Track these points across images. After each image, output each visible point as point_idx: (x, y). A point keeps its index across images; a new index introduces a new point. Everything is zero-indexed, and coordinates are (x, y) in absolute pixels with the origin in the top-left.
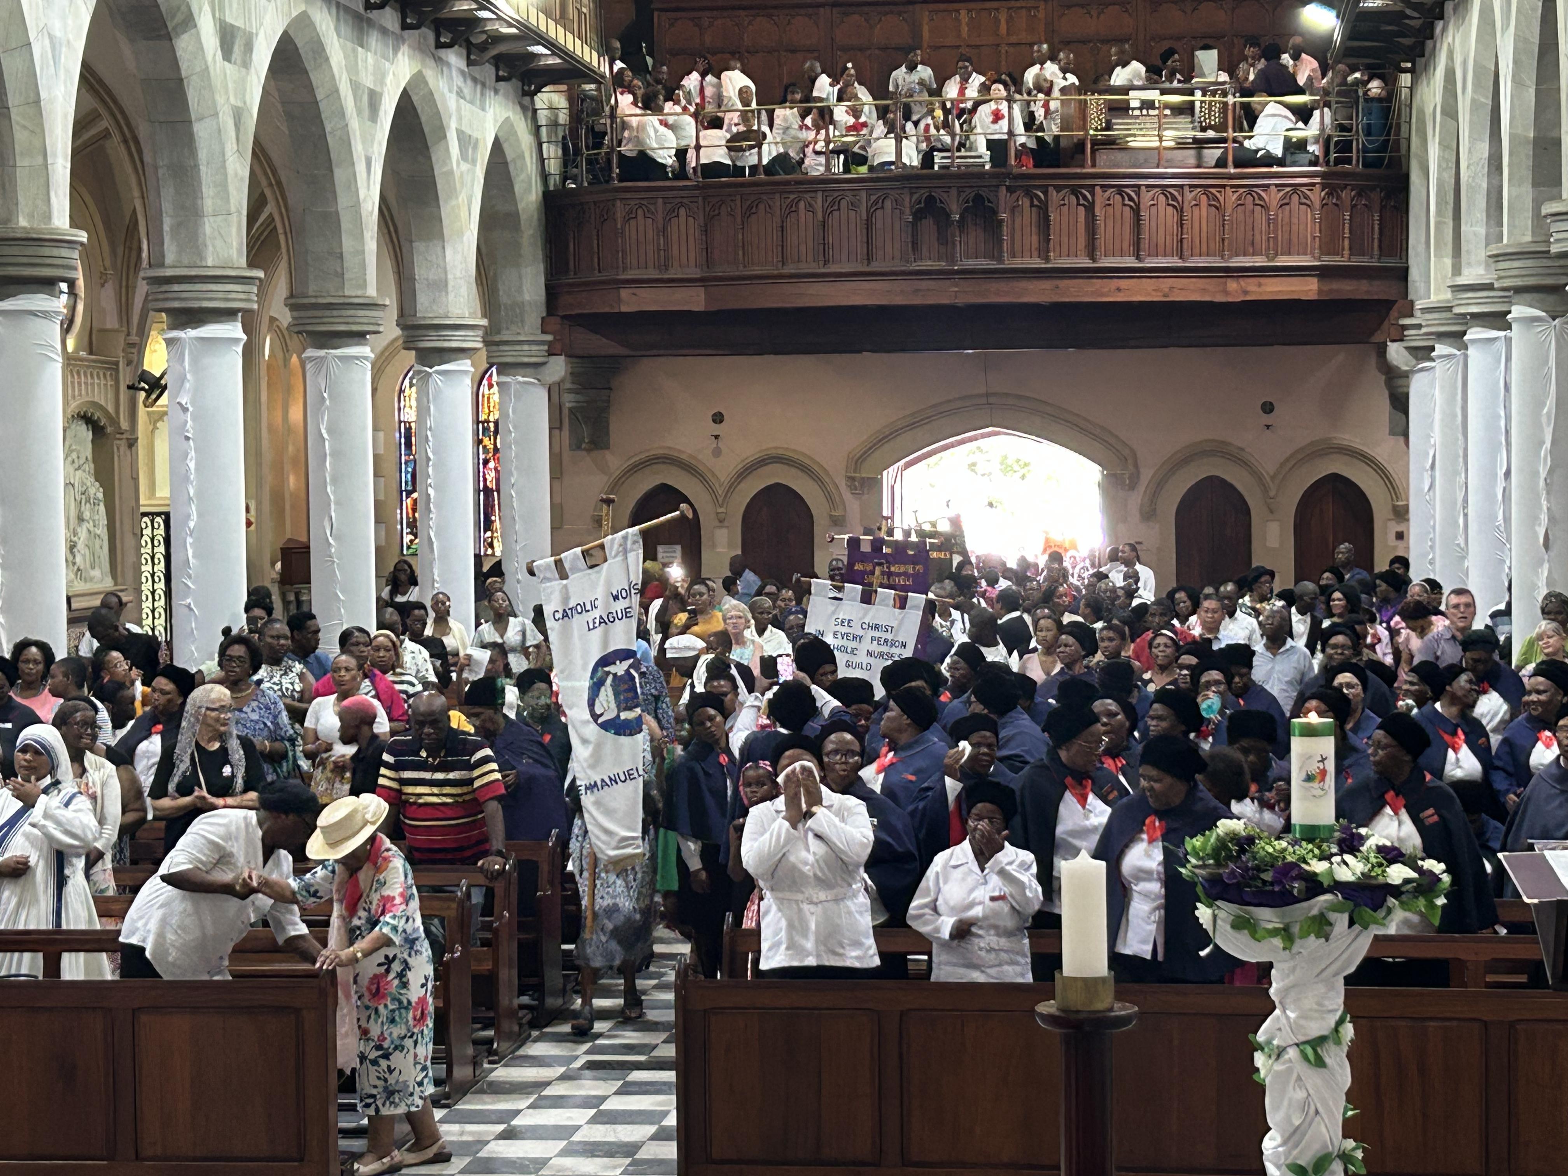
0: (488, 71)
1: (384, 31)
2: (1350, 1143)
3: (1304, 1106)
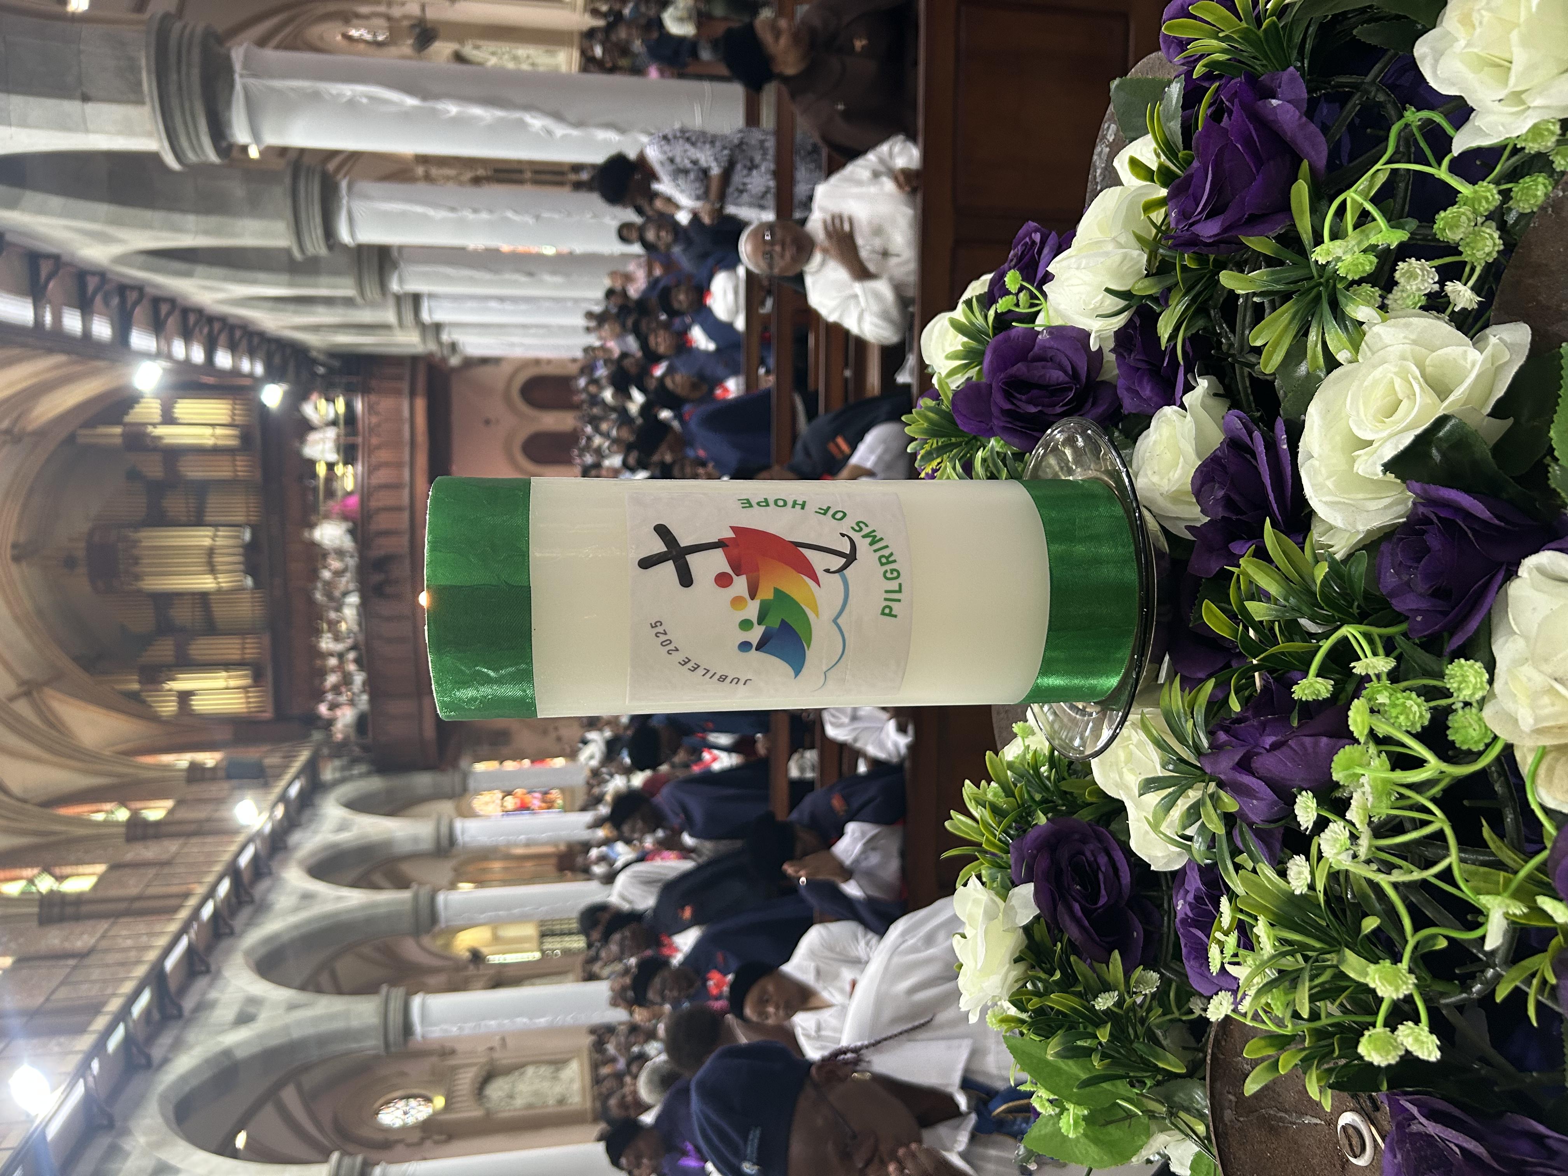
1: (269, 892)
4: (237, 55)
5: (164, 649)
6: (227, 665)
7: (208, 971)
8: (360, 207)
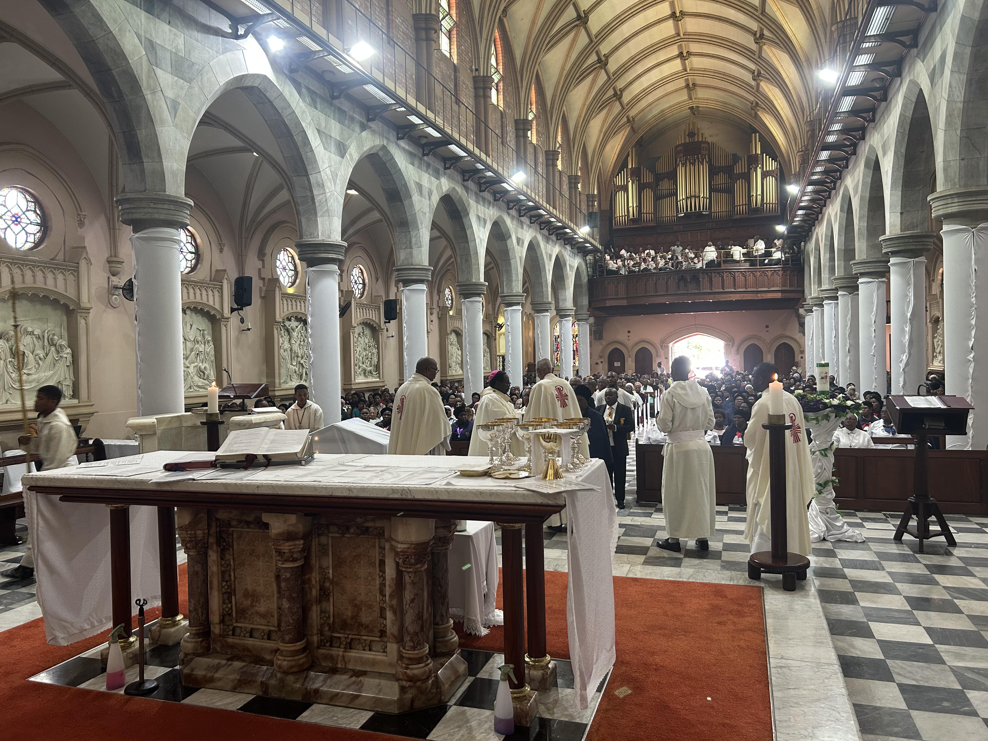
0: (576, 251)
1: (553, 240)
2: (834, 478)
3: (821, 467)
4: (923, 259)
5: (648, 178)
6: (639, 206)
7: (531, 223)
8: (874, 286)
